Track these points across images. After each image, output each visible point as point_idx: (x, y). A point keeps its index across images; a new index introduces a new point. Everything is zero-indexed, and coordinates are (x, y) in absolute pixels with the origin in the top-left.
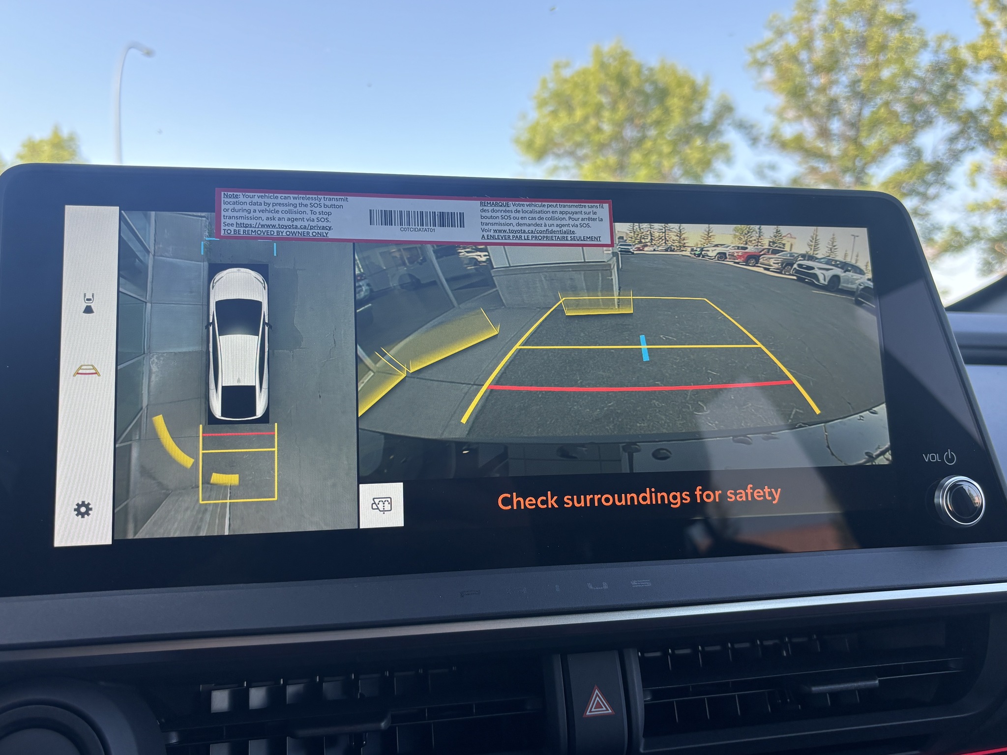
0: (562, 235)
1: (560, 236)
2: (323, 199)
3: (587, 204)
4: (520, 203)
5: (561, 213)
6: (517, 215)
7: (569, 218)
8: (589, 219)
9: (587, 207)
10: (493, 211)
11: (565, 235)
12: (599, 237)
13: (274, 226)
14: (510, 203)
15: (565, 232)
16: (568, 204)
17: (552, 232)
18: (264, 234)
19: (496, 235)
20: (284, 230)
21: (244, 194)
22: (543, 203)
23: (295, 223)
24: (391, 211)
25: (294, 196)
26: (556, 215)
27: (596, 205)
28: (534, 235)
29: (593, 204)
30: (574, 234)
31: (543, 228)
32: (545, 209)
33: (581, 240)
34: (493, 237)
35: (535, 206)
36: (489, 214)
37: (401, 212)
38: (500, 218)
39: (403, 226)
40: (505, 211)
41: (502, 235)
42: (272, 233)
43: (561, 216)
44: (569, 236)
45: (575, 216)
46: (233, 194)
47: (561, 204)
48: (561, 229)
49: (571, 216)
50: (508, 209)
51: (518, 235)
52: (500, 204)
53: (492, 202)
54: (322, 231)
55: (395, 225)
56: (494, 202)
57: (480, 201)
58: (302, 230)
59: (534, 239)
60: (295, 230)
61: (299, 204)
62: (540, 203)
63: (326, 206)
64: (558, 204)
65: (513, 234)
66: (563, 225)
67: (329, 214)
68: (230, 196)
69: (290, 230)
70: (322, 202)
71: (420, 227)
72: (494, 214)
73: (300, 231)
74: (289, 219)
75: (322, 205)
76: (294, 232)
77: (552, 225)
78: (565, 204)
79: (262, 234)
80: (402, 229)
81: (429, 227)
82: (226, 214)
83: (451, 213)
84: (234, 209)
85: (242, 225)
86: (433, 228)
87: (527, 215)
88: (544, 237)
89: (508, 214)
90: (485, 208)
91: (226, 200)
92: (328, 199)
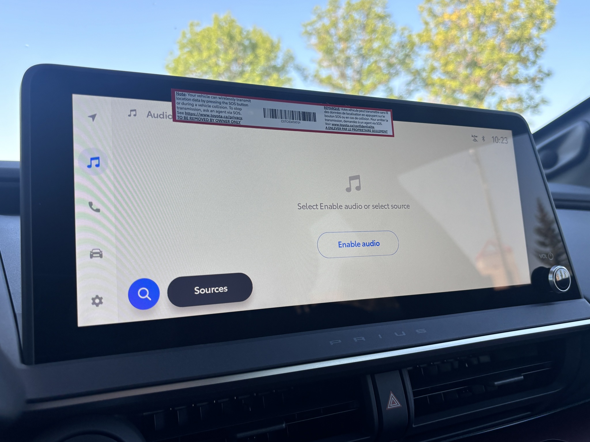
0: (368, 129)
1: (367, 129)
2: (236, 99)
3: (380, 111)
4: (345, 108)
5: (367, 115)
6: (344, 116)
7: (371, 119)
8: (381, 120)
9: (380, 113)
10: (331, 112)
11: (369, 129)
12: (387, 131)
13: (208, 116)
14: (340, 108)
15: (369, 127)
16: (370, 111)
17: (363, 127)
18: (202, 120)
19: (334, 127)
20: (214, 118)
21: (189, 93)
22: (357, 109)
23: (221, 114)
24: (276, 110)
25: (219, 97)
26: (364, 117)
27: (384, 112)
28: (353, 128)
29: (383, 112)
30: (374, 128)
31: (358, 124)
32: (358, 113)
33: (378, 132)
34: (332, 128)
35: (353, 111)
36: (329, 114)
37: (281, 110)
38: (335, 117)
39: (283, 120)
40: (338, 113)
41: (337, 127)
42: (207, 120)
43: (367, 117)
44: (371, 129)
45: (374, 118)
46: (182, 93)
47: (367, 110)
48: (367, 125)
49: (372, 117)
50: (339, 112)
51: (345, 127)
52: (335, 108)
53: (330, 107)
54: (237, 120)
55: (278, 118)
56: (332, 107)
57: (324, 106)
58: (225, 119)
59: (353, 130)
60: (221, 119)
61: (223, 102)
62: (356, 109)
63: (238, 105)
64: (365, 110)
65: (343, 127)
66: (368, 123)
67: (240, 110)
68: (180, 94)
69: (218, 119)
70: (236, 101)
71: (291, 120)
72: (332, 115)
73: (224, 119)
74: (217, 112)
75: (236, 104)
76: (220, 120)
77: (362, 123)
78: (369, 110)
79: (201, 120)
80: (282, 121)
81: (297, 120)
82: (179, 106)
83: (309, 112)
84: (183, 103)
85: (189, 114)
86: (299, 121)
87: (349, 116)
88: (358, 130)
89: (339, 115)
90: (327, 110)
91: (178, 97)
92: (239, 100)
